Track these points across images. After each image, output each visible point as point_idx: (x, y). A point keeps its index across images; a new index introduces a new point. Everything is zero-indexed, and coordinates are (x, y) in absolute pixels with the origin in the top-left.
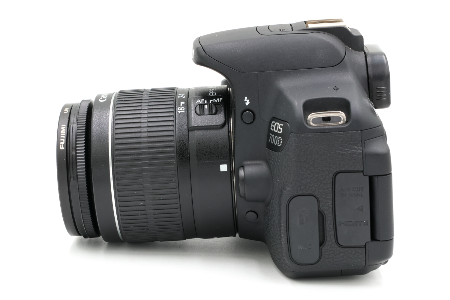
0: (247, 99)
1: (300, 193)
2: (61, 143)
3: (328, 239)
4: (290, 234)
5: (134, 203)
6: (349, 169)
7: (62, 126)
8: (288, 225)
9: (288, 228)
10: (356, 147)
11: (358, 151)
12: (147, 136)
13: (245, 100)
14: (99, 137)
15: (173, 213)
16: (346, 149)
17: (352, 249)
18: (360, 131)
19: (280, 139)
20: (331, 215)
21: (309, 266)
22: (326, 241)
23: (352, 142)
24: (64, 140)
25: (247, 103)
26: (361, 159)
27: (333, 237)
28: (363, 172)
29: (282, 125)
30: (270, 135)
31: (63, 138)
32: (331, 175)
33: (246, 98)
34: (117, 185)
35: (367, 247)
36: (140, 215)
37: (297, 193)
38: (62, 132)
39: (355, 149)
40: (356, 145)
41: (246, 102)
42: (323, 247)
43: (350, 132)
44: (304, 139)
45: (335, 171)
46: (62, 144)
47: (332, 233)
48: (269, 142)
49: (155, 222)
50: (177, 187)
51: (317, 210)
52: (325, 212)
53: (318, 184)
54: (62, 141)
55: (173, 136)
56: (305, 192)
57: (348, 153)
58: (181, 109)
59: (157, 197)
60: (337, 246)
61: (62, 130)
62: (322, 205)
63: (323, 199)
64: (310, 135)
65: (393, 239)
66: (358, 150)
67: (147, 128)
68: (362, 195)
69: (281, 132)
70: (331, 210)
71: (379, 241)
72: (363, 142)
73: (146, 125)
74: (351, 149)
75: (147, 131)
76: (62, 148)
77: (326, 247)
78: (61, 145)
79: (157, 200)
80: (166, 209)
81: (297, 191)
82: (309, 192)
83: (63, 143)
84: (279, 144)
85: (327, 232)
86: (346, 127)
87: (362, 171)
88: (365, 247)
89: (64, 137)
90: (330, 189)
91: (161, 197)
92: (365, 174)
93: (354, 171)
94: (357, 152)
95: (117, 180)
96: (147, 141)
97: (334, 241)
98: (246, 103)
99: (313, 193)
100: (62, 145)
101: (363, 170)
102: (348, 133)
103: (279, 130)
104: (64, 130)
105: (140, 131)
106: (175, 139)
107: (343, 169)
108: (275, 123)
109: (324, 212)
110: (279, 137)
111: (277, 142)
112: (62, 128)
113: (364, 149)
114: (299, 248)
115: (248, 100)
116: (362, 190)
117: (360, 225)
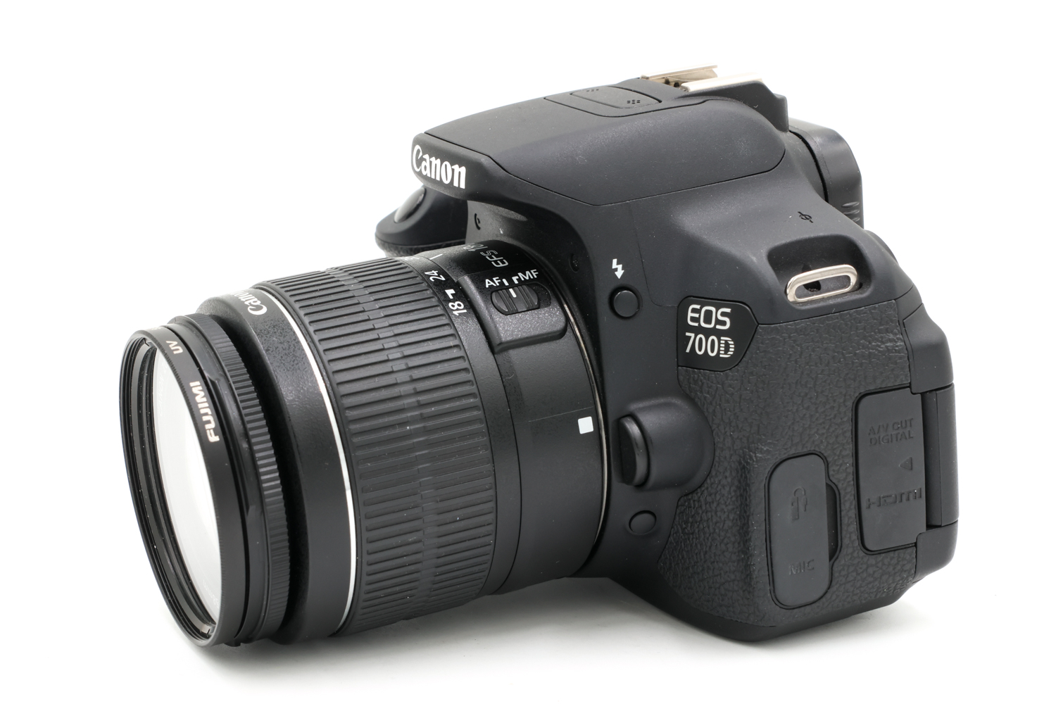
0: (618, 264)
1: (792, 452)
2: (207, 426)
3: (846, 541)
4: (772, 545)
5: (399, 540)
6: (883, 386)
7: (192, 384)
8: (768, 526)
9: (768, 532)
10: (891, 336)
11: (898, 344)
12: (408, 379)
13: (613, 267)
14: (299, 397)
15: (478, 548)
16: (873, 344)
17: (891, 554)
18: (894, 301)
19: (726, 341)
20: (851, 490)
21: (808, 608)
22: (841, 547)
23: (882, 327)
24: (210, 418)
25: (619, 273)
26: (906, 359)
27: (855, 537)
28: (910, 387)
29: (728, 310)
30: (690, 337)
31: (206, 414)
32: (850, 404)
33: (615, 261)
34: (364, 504)
35: (919, 545)
36: (409, 565)
37: (785, 454)
38: (198, 399)
39: (890, 341)
40: (892, 332)
41: (616, 270)
42: (836, 560)
43: (877, 305)
44: (792, 335)
45: (857, 394)
46: (209, 429)
47: (854, 527)
48: (688, 351)
49: (435, 576)
50: (494, 487)
51: (825, 484)
52: (840, 486)
53: (824, 428)
54: (209, 422)
55: (465, 370)
56: (800, 450)
57: (880, 352)
58: (456, 307)
59: (448, 516)
60: (864, 554)
61: (197, 395)
62: (834, 471)
63: (836, 458)
64: (802, 324)
65: (956, 522)
66: (896, 342)
67: (404, 361)
68: (911, 436)
69: (728, 326)
70: (851, 478)
71: (940, 526)
72: (901, 322)
73: (399, 355)
74: (883, 343)
75: (404, 367)
76: (214, 438)
77: (842, 560)
78: (208, 432)
79: (450, 523)
80: (466, 541)
81: (786, 449)
82: (809, 448)
83: (213, 425)
84: (726, 353)
85: (843, 526)
86: (868, 297)
87: (908, 385)
88: (916, 545)
89: (209, 411)
90: (849, 434)
91: (458, 515)
92: (914, 392)
93: (894, 388)
94: (897, 346)
95: (362, 492)
96: (413, 392)
97: (857, 543)
98: (616, 273)
99: (817, 449)
100: (212, 431)
101: (910, 383)
102: (875, 308)
103: (718, 322)
104: (202, 394)
105: (390, 370)
106: (472, 376)
107: (872, 388)
108: (701, 308)
109: (836, 486)
110: (722, 338)
111: (719, 350)
112: (195, 390)
113: (906, 339)
114: (790, 574)
115: (620, 267)
116: (911, 426)
117: (908, 499)
